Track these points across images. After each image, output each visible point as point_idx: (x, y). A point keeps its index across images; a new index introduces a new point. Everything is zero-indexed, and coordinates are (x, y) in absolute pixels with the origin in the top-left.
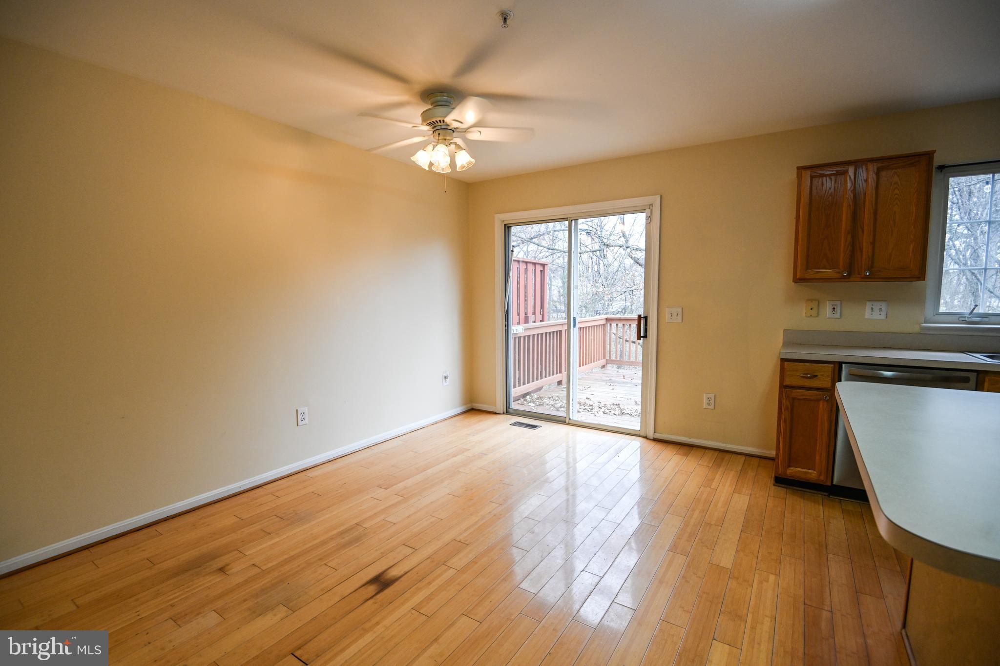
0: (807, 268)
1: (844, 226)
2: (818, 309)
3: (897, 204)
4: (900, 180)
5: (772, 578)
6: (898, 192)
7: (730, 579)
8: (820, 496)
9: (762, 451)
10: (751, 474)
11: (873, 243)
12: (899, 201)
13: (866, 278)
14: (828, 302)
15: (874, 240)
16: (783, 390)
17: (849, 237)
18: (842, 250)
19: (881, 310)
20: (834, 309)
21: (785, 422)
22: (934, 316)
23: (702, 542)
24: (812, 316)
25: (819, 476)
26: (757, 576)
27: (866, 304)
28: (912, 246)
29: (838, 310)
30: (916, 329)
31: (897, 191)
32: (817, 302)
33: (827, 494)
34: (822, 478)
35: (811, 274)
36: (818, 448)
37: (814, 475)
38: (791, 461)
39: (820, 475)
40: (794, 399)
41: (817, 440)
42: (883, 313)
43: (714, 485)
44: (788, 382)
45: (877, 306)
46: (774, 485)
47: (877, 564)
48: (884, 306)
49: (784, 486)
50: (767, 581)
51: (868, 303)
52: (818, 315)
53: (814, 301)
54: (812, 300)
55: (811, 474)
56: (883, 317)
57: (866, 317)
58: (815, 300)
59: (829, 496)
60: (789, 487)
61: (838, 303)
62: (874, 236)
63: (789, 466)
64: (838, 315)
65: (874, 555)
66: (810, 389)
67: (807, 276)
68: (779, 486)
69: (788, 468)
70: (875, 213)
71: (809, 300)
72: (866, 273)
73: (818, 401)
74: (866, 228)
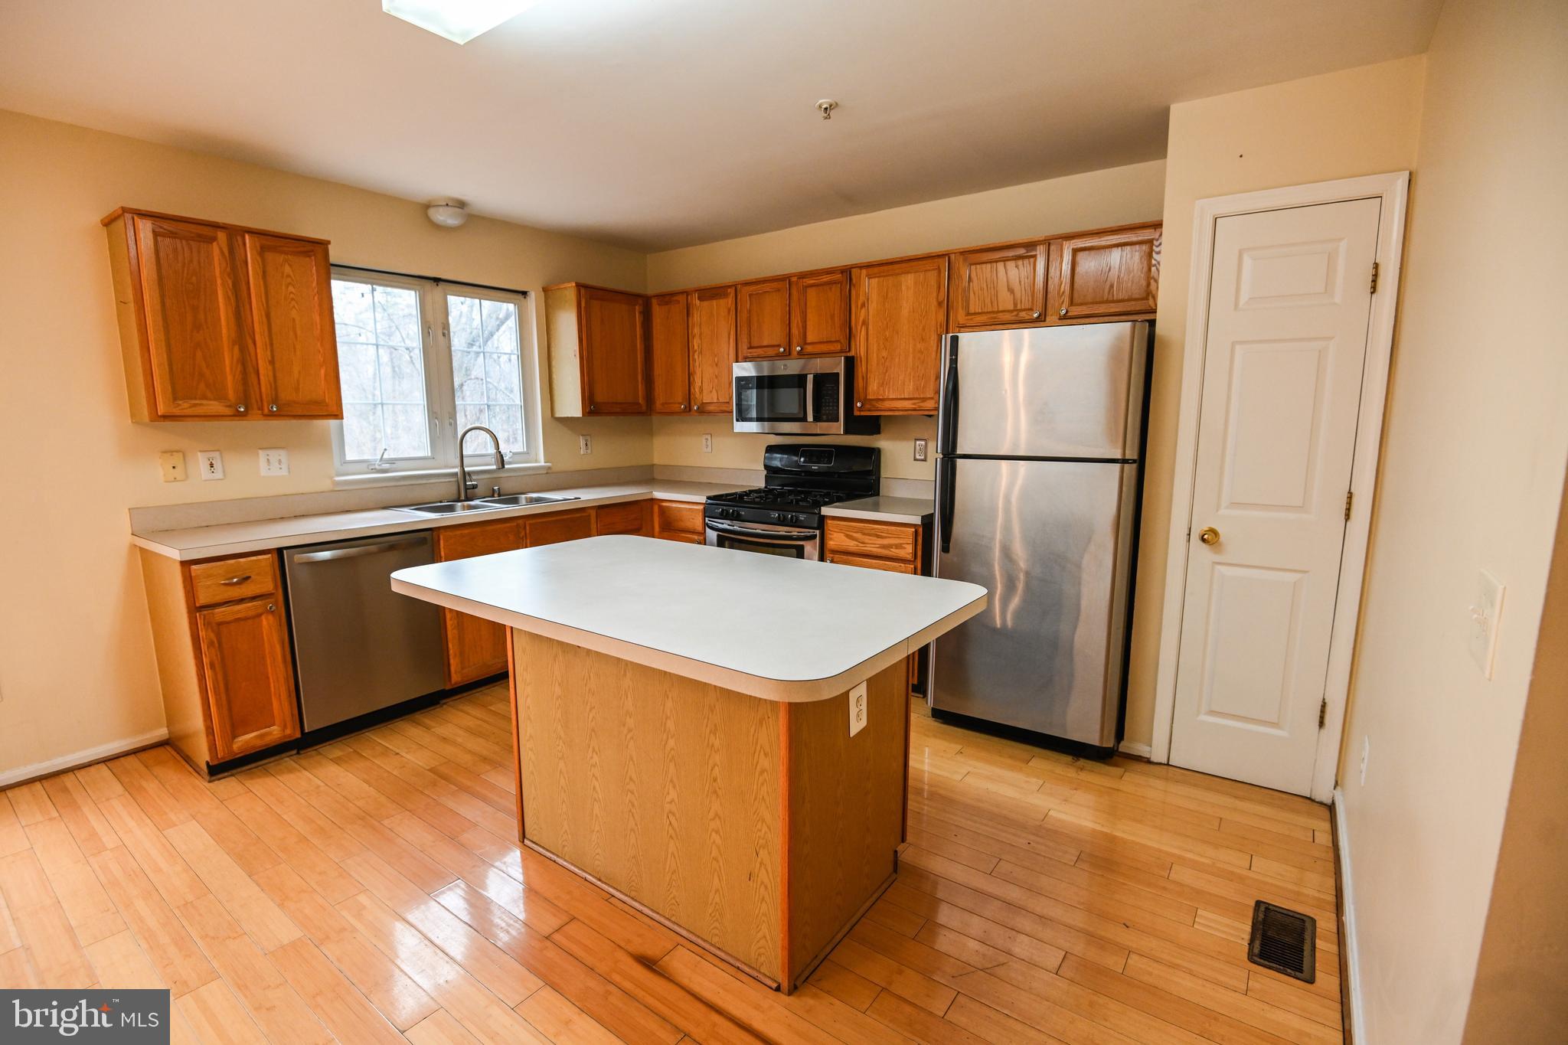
0: (175, 399)
1: (224, 331)
2: (185, 467)
3: (294, 307)
4: (293, 271)
5: (363, 899)
6: (293, 290)
7: (322, 948)
8: (287, 759)
9: (137, 739)
10: (151, 786)
11: (272, 362)
12: (297, 303)
13: (272, 415)
14: (199, 454)
15: (273, 356)
16: (198, 615)
17: (236, 349)
18: (228, 369)
19: (280, 462)
20: (212, 465)
21: (212, 666)
22: (342, 465)
23: (213, 938)
24: (178, 479)
25: (284, 731)
26: (344, 913)
27: (258, 454)
28: (323, 372)
29: (217, 464)
30: (326, 485)
31: (291, 288)
32: (181, 455)
33: (295, 752)
34: (288, 731)
35: (184, 407)
36: (273, 689)
37: (275, 733)
38: (236, 727)
39: (285, 727)
40: (220, 624)
41: (268, 678)
42: (284, 466)
43: (109, 840)
44: (203, 599)
45: (275, 455)
46: (210, 782)
47: (436, 798)
48: (282, 454)
49: (226, 774)
50: (364, 908)
51: (261, 452)
52: (187, 477)
53: (174, 453)
54: (172, 452)
55: (270, 733)
56: (284, 472)
57: (262, 474)
58: (177, 451)
59: (298, 753)
60: (234, 771)
61: (216, 455)
62: (272, 351)
63: (234, 737)
64: (219, 474)
65: (421, 789)
66: (241, 601)
67: (177, 411)
68: (219, 779)
69: (233, 742)
70: (268, 316)
71: (165, 452)
72: (272, 407)
73: (259, 615)
74: (258, 337)
